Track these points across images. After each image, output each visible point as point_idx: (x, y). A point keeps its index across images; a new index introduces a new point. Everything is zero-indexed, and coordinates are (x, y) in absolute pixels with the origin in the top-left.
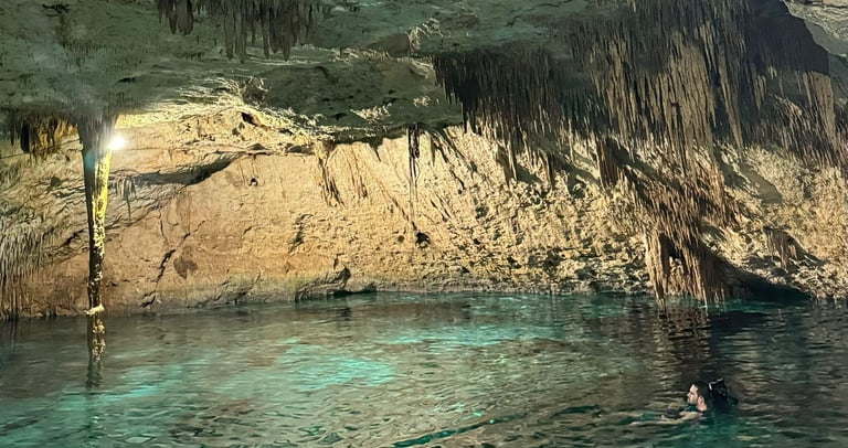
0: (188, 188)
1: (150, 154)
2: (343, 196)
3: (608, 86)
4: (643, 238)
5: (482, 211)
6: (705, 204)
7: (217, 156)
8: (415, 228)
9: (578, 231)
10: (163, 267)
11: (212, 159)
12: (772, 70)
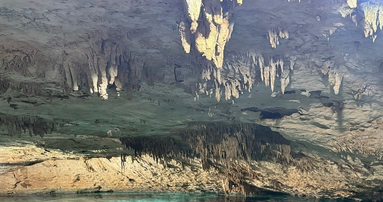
0: (25, 167)
1: (4, 158)
2: (95, 170)
3: (196, 147)
4: (222, 181)
5: (155, 174)
6: (245, 174)
7: (36, 160)
8: (128, 178)
9: (196, 179)
10: (16, 185)
11: (34, 160)
12: (267, 144)
